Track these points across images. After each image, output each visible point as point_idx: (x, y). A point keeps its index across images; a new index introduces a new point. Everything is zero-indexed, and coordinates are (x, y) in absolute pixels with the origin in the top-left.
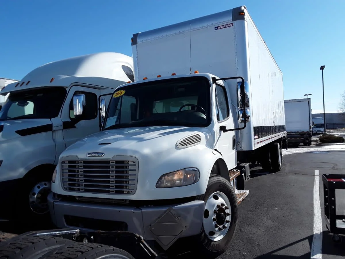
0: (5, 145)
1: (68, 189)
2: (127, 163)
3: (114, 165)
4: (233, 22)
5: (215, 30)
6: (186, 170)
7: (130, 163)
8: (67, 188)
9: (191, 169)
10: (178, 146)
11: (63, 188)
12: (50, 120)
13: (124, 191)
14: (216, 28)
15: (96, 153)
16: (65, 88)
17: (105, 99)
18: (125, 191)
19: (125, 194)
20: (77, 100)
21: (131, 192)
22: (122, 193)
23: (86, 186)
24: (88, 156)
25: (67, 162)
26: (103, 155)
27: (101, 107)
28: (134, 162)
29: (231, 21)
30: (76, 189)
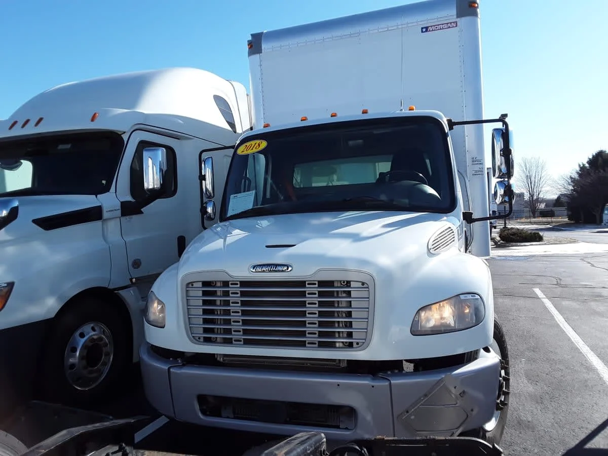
0: (10, 250)
1: (202, 340)
2: (339, 285)
3: (316, 290)
4: (458, 20)
5: (422, 32)
6: (462, 297)
7: (353, 284)
8: (199, 338)
9: (469, 297)
10: (431, 251)
11: (191, 337)
12: (96, 197)
13: (335, 342)
14: (424, 30)
15: (274, 265)
16: (120, 133)
17: (212, 158)
18: (339, 342)
19: (339, 348)
20: (150, 161)
21: (358, 344)
22: (331, 346)
23: (246, 332)
24: (254, 271)
25: (200, 285)
26: (290, 269)
27: (203, 174)
28: (363, 284)
29: (454, 19)
30: (218, 340)
